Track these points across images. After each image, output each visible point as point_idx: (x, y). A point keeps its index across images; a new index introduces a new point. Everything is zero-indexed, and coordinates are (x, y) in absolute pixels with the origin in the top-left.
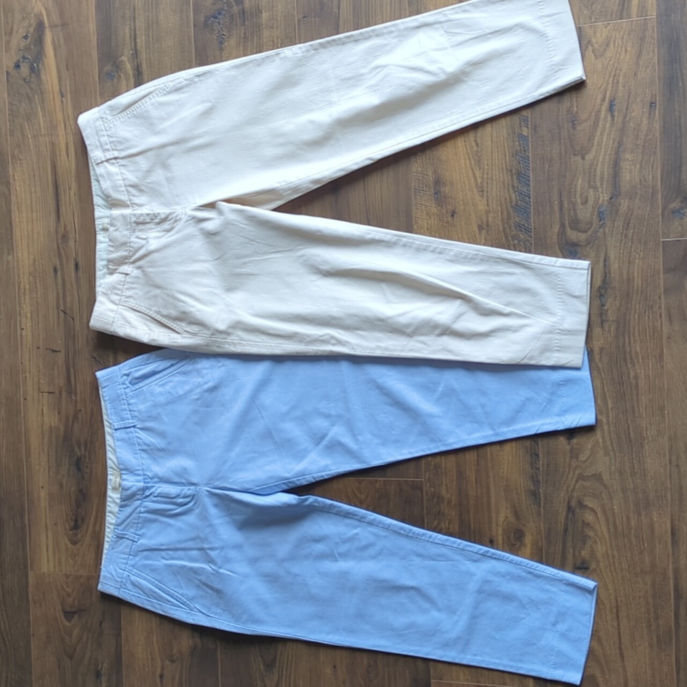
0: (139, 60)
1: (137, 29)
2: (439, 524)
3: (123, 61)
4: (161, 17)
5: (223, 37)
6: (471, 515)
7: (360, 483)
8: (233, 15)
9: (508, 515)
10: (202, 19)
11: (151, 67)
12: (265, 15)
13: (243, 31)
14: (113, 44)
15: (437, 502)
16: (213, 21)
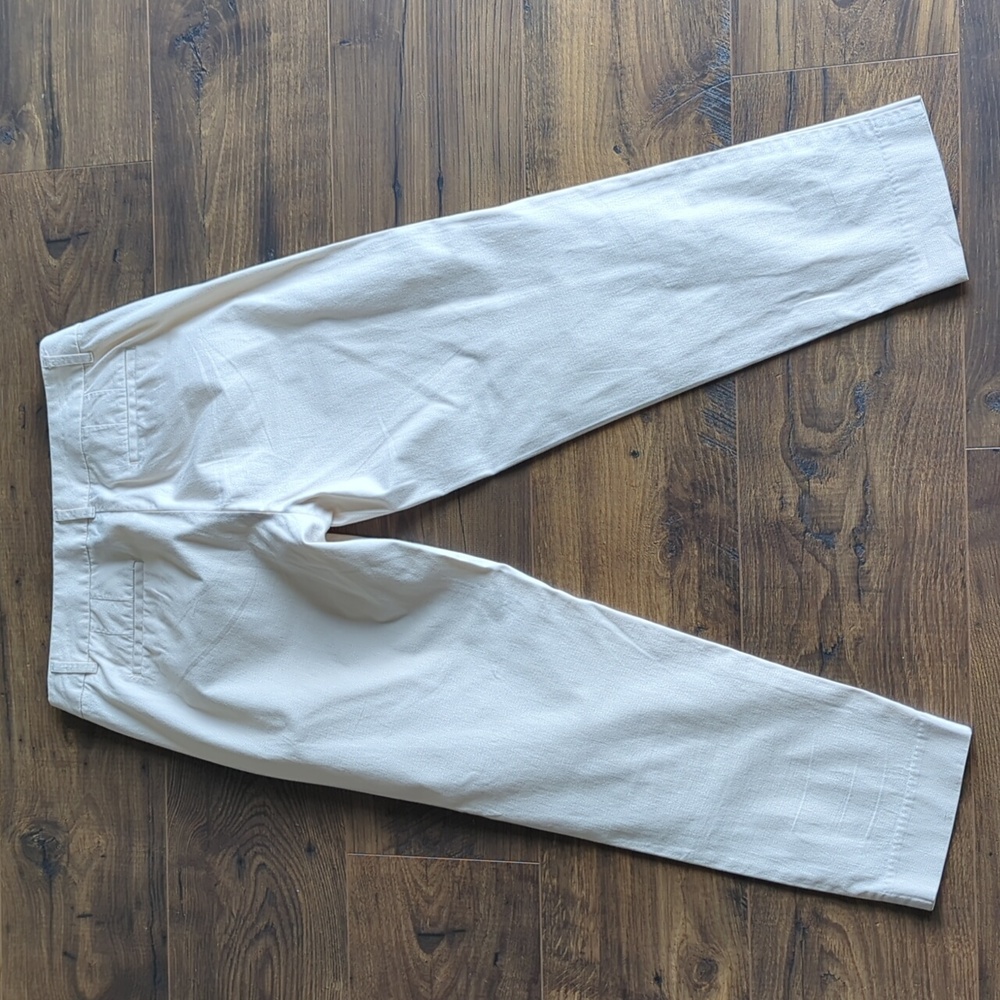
0: (55, 110)
1: (53, 57)
2: (565, 944)
3: (28, 112)
4: (96, 36)
5: (202, 73)
6: (623, 931)
7: (426, 866)
8: (219, 36)
9: (689, 933)
10: (167, 42)
11: (76, 122)
12: (275, 38)
13: (236, 64)
14: (12, 82)
15: (562, 904)
16: (186, 45)
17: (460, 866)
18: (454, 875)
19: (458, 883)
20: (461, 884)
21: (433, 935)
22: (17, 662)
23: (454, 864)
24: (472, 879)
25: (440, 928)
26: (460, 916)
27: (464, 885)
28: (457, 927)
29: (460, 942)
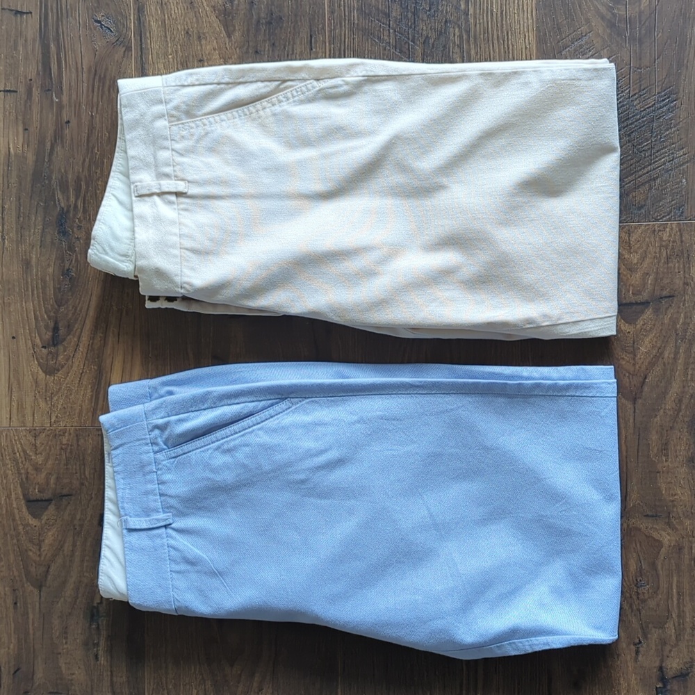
17: (668, 230)
18: (661, 239)
19: (666, 247)
20: (670, 248)
21: (637, 303)
22: (157, 54)
23: (661, 228)
24: (682, 242)
25: (645, 296)
26: (666, 281)
27: (673, 248)
28: (665, 293)
29: (667, 309)
